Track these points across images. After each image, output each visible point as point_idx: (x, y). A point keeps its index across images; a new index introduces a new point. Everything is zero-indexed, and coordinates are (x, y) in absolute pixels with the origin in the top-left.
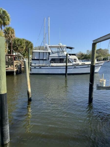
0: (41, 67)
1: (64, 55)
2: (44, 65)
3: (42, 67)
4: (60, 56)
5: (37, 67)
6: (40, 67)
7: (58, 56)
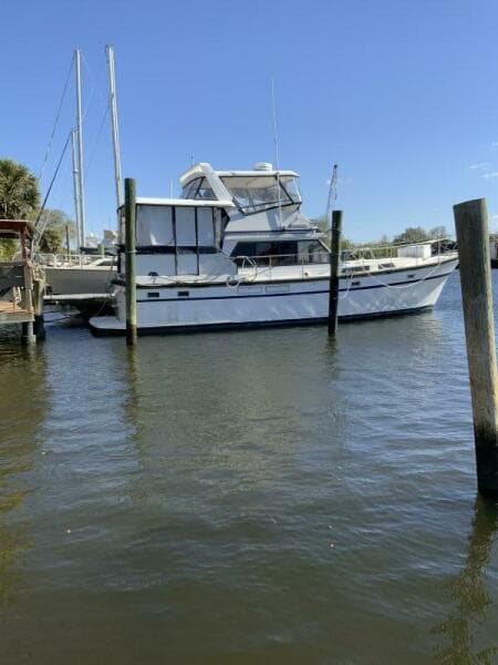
0: (187, 294)
1: (297, 223)
2: (201, 279)
3: (193, 293)
4: (283, 231)
5: (164, 294)
6: (180, 294)
7: (269, 229)
